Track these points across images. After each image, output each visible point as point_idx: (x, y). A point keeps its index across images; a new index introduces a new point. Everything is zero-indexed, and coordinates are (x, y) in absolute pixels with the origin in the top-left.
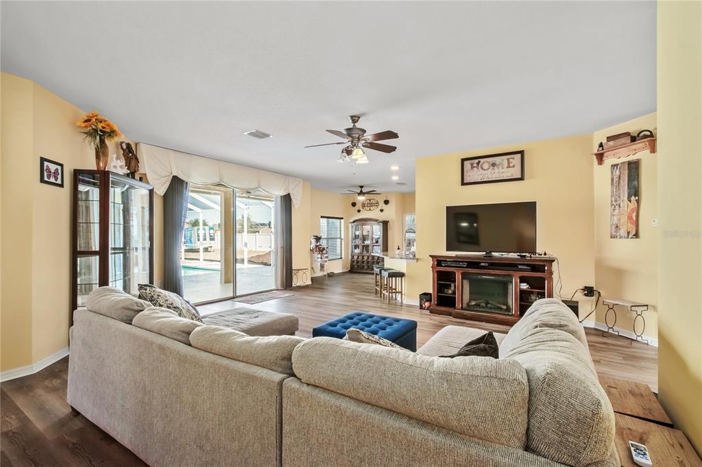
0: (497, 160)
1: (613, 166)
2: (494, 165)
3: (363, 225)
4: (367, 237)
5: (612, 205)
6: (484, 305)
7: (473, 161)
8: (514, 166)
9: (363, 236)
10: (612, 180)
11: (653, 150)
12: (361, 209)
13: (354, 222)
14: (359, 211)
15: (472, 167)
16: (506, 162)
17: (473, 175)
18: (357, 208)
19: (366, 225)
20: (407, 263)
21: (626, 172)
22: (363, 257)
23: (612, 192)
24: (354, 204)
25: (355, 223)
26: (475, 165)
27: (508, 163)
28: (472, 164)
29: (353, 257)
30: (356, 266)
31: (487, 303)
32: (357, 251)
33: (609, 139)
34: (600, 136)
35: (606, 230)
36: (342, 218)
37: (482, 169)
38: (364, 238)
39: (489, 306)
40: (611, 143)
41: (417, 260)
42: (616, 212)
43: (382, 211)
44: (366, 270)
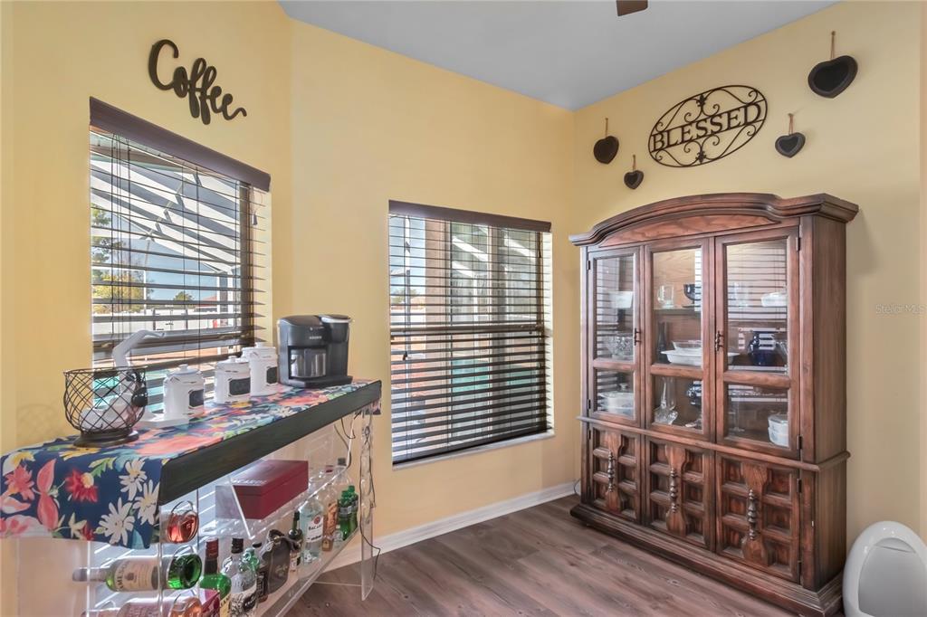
3: (657, 246)
4: (679, 325)
9: (656, 315)
12: (645, 164)
13: (600, 236)
14: (633, 180)
18: (621, 164)
19: (675, 244)
22: (655, 448)
24: (606, 150)
25: (610, 241)
29: (595, 437)
30: (611, 495)
32: (617, 404)
36: (546, 227)
38: (664, 331)
43: (790, 145)
44: (673, 532)
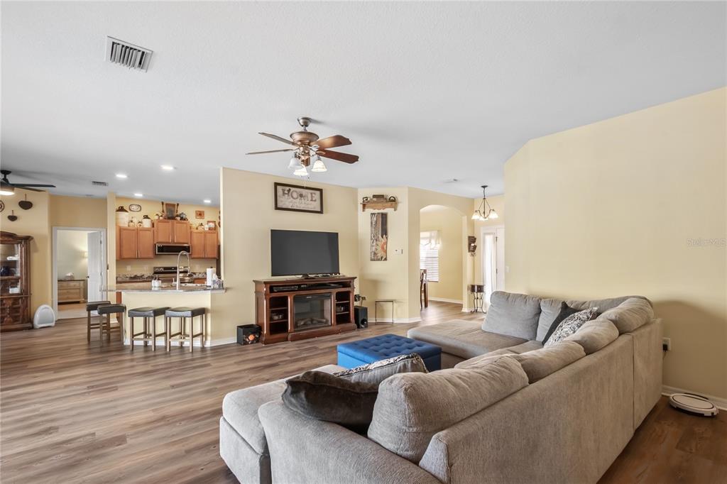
0: (304, 192)
1: (372, 214)
2: (301, 196)
5: (371, 239)
6: (310, 322)
7: (284, 188)
8: (315, 201)
10: (372, 223)
11: (395, 210)
15: (284, 194)
16: (309, 195)
17: (285, 201)
20: (212, 295)
21: (380, 219)
23: (372, 231)
26: (286, 192)
27: (312, 197)
28: (284, 190)
31: (312, 320)
33: (374, 196)
34: (369, 193)
35: (368, 255)
37: (292, 197)
39: (314, 322)
40: (375, 199)
41: (226, 289)
42: (374, 244)
